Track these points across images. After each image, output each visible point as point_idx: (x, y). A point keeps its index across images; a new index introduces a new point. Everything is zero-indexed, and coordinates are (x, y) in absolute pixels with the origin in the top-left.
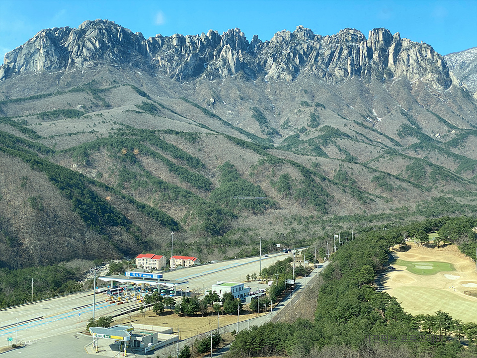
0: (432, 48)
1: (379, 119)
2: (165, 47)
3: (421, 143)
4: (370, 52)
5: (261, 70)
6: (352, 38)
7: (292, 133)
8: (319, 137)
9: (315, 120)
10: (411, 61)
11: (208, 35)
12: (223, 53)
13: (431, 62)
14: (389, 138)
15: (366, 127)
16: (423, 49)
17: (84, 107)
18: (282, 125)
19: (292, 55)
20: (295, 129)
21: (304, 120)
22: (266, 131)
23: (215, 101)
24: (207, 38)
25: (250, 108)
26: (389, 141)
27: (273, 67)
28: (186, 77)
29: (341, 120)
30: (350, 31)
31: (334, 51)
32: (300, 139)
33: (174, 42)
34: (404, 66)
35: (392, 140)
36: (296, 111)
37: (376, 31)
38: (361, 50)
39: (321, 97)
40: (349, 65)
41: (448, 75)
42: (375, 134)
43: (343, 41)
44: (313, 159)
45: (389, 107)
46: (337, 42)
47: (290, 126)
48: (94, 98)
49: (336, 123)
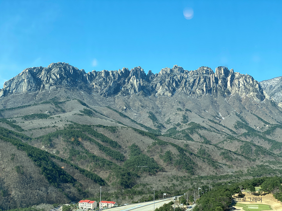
0: (252, 77)
1: (223, 118)
2: (97, 77)
3: (248, 132)
4: (216, 80)
5: (154, 90)
6: (206, 72)
7: (172, 127)
8: (188, 129)
9: (185, 119)
10: (241, 85)
11: (122, 70)
12: (131, 80)
13: (252, 86)
14: (229, 129)
15: (216, 123)
16: (247, 78)
17: (50, 112)
18: (166, 122)
19: (171, 81)
20: (174, 124)
21: (179, 119)
22: (157, 125)
23: (126, 108)
24: (122, 72)
25: (147, 112)
26: (230, 131)
27: (160, 88)
28: (109, 95)
29: (201, 119)
30: (205, 68)
31: (196, 80)
32: (177, 130)
33: (103, 75)
34: (236, 88)
35: (231, 131)
36: (174, 114)
37: (220, 68)
38: (211, 79)
39: (189, 106)
40: (204, 87)
41: (262, 93)
42: (221, 127)
43: (201, 73)
44: (185, 142)
45: (229, 111)
46: (197, 74)
47: (171, 122)
48: (56, 107)
49: (198, 120)
